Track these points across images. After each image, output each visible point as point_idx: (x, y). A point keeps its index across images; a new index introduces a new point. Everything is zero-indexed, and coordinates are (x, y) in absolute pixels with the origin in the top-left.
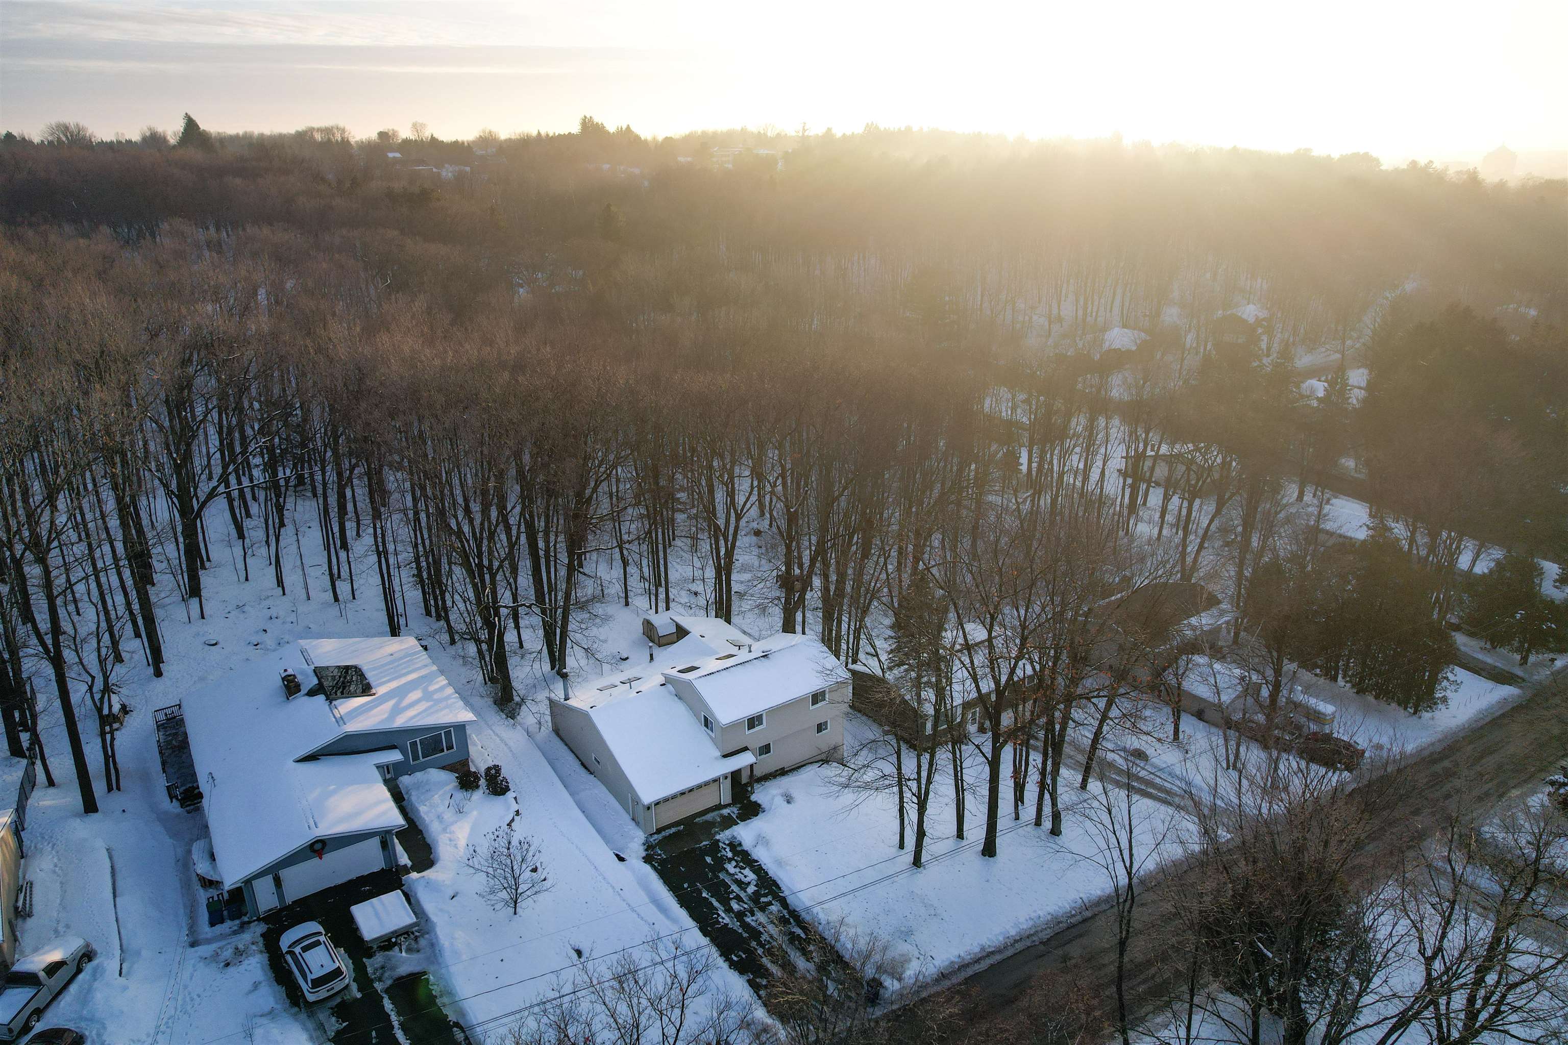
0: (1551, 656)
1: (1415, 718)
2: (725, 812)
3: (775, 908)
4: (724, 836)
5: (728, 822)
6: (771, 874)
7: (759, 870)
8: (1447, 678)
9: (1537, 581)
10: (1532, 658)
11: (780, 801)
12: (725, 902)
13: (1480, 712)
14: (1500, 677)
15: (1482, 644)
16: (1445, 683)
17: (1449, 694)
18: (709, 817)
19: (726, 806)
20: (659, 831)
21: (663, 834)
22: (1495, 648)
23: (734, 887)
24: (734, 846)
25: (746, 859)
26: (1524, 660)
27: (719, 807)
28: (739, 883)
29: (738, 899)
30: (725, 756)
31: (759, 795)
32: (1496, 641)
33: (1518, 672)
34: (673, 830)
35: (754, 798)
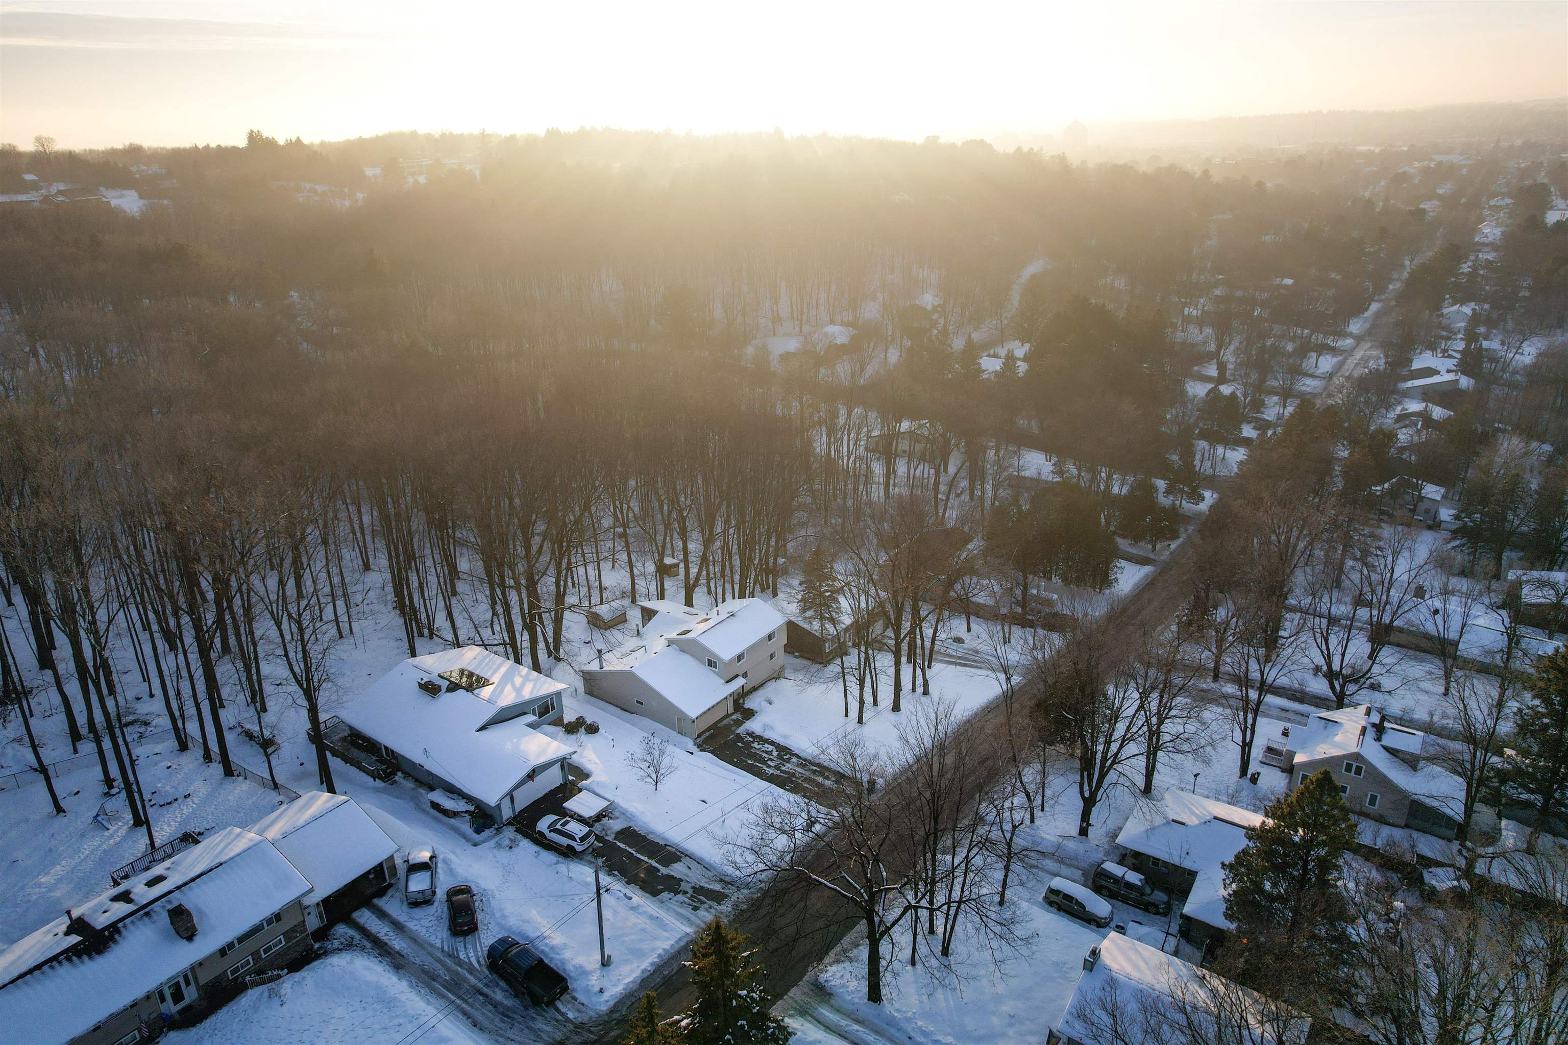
0: (1168, 542)
1: (1101, 595)
2: (734, 717)
3: (794, 760)
4: (741, 730)
5: (739, 723)
6: (782, 744)
7: (772, 743)
8: (1116, 566)
9: (1155, 495)
10: (1158, 547)
11: (765, 704)
12: (765, 763)
13: (1136, 584)
14: (1142, 561)
15: (1129, 541)
16: (1115, 569)
17: (1118, 576)
18: (725, 722)
19: (732, 714)
20: (699, 736)
21: (703, 737)
22: (1136, 543)
23: (764, 755)
24: (751, 734)
25: (762, 740)
26: (1154, 548)
27: (728, 716)
28: (767, 752)
29: (772, 760)
30: (727, 682)
31: (749, 704)
32: (1137, 538)
33: (1152, 556)
34: (707, 734)
35: (746, 706)
